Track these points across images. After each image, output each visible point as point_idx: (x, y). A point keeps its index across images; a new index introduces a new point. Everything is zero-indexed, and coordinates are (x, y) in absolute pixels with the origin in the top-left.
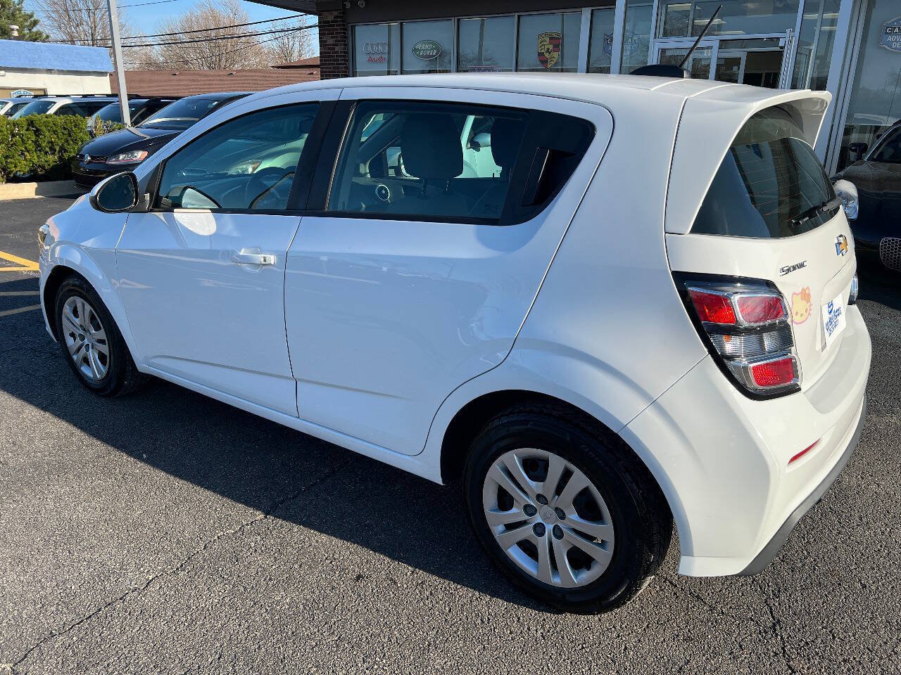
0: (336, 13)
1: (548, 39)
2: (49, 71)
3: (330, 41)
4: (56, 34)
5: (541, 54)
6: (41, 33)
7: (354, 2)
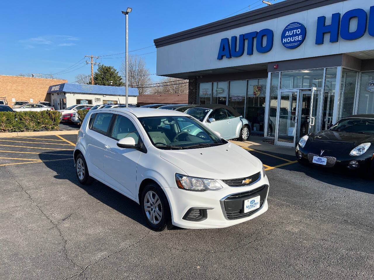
0: (194, 80)
1: (256, 87)
2: (119, 95)
3: (192, 88)
5: (254, 92)
6: (122, 82)
7: (199, 77)
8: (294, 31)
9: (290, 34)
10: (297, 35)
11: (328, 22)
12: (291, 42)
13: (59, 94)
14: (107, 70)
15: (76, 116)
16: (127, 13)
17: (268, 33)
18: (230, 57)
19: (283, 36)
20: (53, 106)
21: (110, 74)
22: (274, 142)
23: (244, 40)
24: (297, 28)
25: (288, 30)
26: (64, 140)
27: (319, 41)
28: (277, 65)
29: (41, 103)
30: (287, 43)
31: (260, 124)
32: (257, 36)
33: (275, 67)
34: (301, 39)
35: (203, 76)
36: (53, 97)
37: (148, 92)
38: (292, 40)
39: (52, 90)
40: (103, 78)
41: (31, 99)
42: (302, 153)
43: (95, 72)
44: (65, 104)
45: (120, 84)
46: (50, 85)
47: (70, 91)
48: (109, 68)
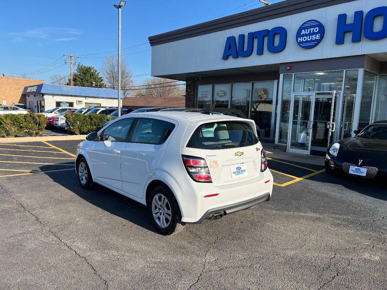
0: (192, 82)
1: (262, 90)
2: (103, 98)
3: (189, 90)
4: (108, 84)
5: (260, 96)
6: (103, 84)
7: (198, 78)
8: (311, 29)
9: (306, 33)
10: (314, 33)
11: (350, 20)
12: (307, 41)
13: (36, 96)
14: (87, 70)
15: (59, 120)
16: (120, 7)
17: (282, 32)
18: (237, 56)
19: (299, 35)
20: (30, 109)
21: (90, 75)
22: (286, 149)
23: (253, 39)
24: (314, 27)
25: (305, 29)
26: (54, 147)
27: (340, 41)
28: (291, 66)
29: (16, 105)
30: (303, 42)
31: (266, 130)
32: (268, 34)
33: (288, 68)
34: (319, 38)
35: (202, 78)
36: (28, 99)
37: (131, 94)
38: (308, 40)
39: (28, 91)
40: (82, 79)
41: (4, 101)
42: (334, 163)
43: (74, 73)
44: (43, 107)
45: (102, 86)
46: (25, 86)
47: (49, 93)
48: (89, 68)
